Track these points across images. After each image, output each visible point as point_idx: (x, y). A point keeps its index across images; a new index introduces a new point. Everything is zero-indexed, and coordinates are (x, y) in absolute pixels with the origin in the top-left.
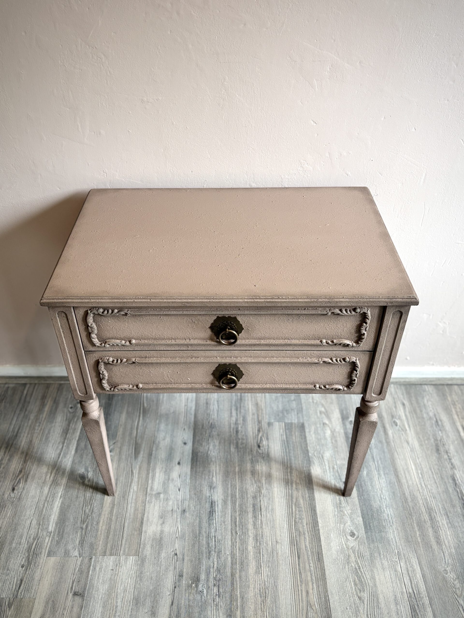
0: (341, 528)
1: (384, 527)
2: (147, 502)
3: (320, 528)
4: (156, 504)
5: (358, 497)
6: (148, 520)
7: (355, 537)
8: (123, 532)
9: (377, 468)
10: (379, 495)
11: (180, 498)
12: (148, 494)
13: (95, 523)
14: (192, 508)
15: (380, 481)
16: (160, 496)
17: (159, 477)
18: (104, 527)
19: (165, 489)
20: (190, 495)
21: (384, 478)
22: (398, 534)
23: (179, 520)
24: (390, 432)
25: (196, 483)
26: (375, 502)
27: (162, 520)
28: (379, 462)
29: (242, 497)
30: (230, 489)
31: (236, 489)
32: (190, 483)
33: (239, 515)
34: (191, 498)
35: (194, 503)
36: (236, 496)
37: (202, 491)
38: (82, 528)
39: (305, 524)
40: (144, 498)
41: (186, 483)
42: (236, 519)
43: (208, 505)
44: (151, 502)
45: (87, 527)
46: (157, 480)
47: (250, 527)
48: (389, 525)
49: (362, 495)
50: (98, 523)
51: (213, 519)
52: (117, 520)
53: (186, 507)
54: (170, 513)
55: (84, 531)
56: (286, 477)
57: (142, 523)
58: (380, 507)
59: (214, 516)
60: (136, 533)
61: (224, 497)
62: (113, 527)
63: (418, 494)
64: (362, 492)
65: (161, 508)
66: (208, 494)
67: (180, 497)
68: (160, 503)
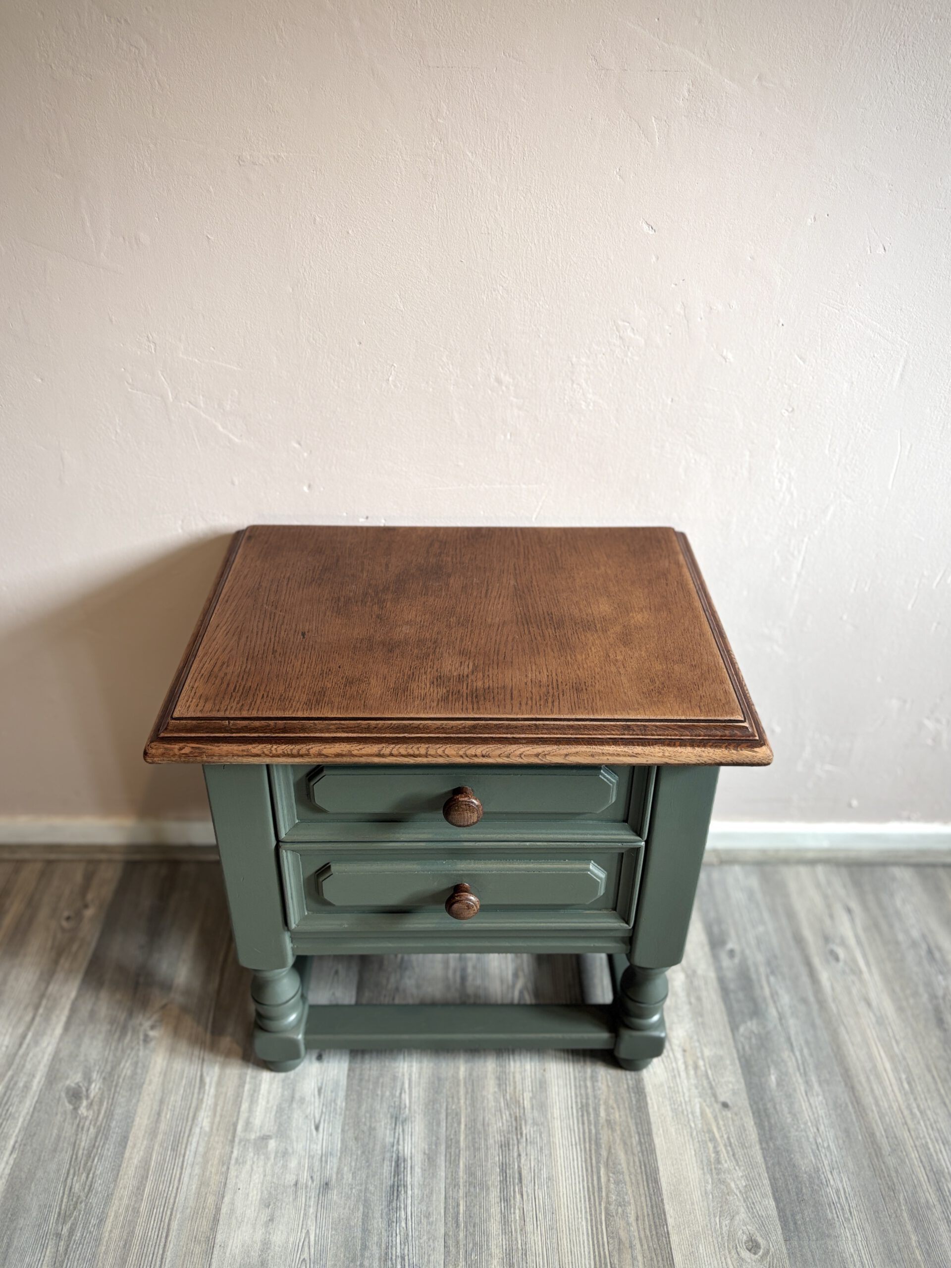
0: (724, 1229)
1: (830, 1224)
2: (233, 1162)
3: (670, 1228)
4: (255, 1168)
5: (761, 1144)
6: (232, 1211)
7: (760, 1253)
8: (165, 1245)
9: (801, 1068)
10: (811, 1139)
11: (317, 1148)
12: (237, 1140)
13: (94, 1221)
14: (348, 1177)
15: (812, 1101)
16: (266, 1146)
17: (269, 1092)
18: (116, 1232)
19: (280, 1125)
20: (343, 1140)
21: (821, 1093)
22: (864, 1243)
23: (311, 1210)
24: (824, 977)
25: (359, 1107)
26: (803, 1158)
27: (268, 1211)
28: (806, 1051)
29: (474, 1147)
30: (443, 1124)
31: (459, 1123)
32: (346, 1109)
33: (466, 1195)
34: (345, 1148)
35: (353, 1164)
36: (458, 1142)
37: (375, 1129)
38: (58, 1235)
39: (632, 1219)
40: (228, 1148)
41: (335, 1109)
42: (458, 1205)
43: (387, 1169)
44: (244, 1162)
45: (71, 1232)
46: (262, 1102)
47: (494, 1227)
48: (841, 1218)
49: (771, 1139)
50: (101, 1221)
51: (398, 1209)
52: (151, 1211)
53: (331, 1177)
54: (290, 1191)
55: (62, 1243)
56: (583, 1092)
57: (216, 1220)
58: (817, 1170)
59: (402, 1197)
60: (197, 1250)
61: (430, 1145)
62: (139, 1231)
63: (906, 1134)
64: (770, 1130)
65: (269, 1178)
66: (389, 1140)
67: (319, 1147)
68: (265, 1164)
